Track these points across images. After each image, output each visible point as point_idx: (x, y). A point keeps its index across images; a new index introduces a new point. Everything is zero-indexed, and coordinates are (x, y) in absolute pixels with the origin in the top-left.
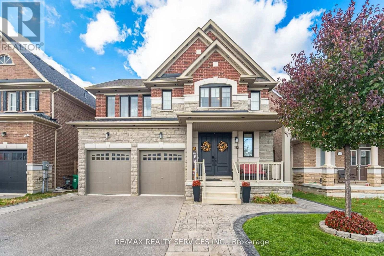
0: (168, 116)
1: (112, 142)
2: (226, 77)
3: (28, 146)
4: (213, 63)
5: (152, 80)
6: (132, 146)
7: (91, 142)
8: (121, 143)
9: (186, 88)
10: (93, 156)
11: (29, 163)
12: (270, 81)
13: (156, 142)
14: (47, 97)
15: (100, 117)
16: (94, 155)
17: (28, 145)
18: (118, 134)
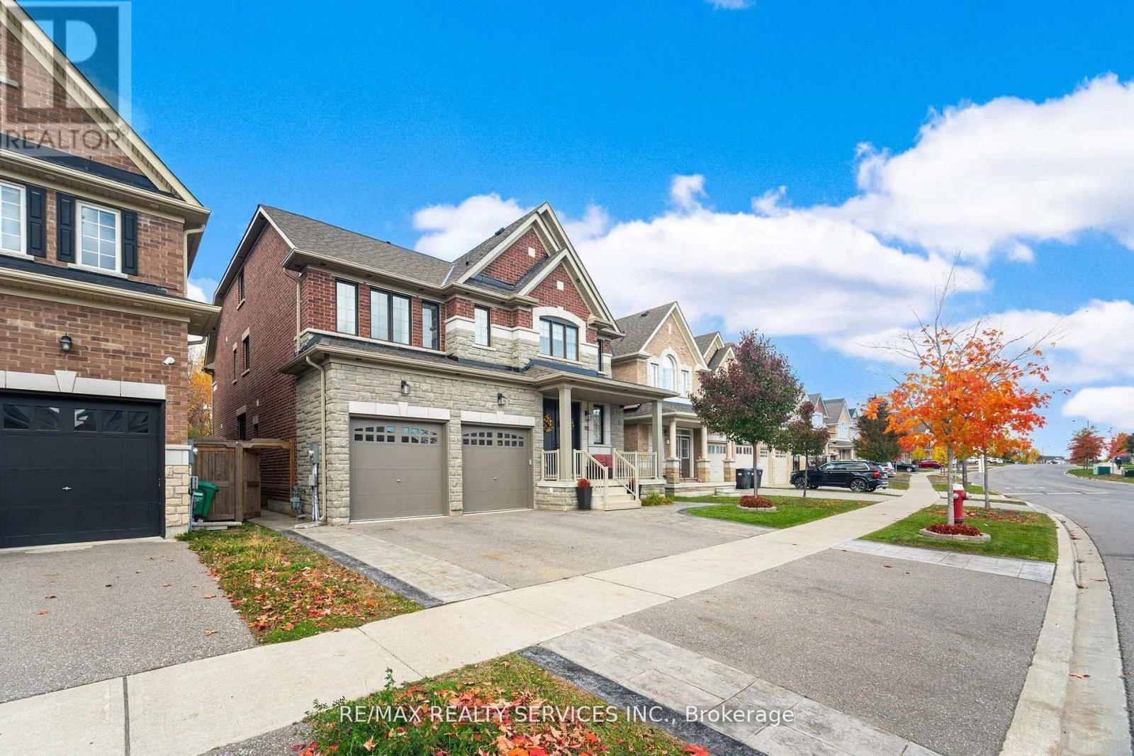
0: (487, 360)
1: (412, 403)
2: (573, 312)
3: (168, 393)
4: (556, 282)
5: (466, 282)
6: (451, 416)
7: (365, 400)
8: (429, 406)
9: (522, 314)
10: (356, 430)
11: (171, 442)
12: (615, 330)
13: (491, 410)
14: (170, 241)
15: (322, 329)
16: (361, 430)
17: (168, 388)
18: (425, 387)
